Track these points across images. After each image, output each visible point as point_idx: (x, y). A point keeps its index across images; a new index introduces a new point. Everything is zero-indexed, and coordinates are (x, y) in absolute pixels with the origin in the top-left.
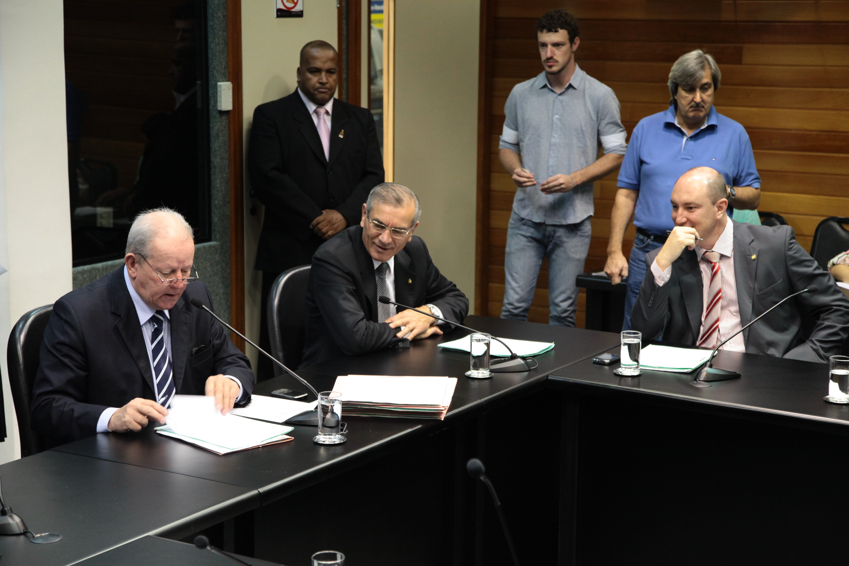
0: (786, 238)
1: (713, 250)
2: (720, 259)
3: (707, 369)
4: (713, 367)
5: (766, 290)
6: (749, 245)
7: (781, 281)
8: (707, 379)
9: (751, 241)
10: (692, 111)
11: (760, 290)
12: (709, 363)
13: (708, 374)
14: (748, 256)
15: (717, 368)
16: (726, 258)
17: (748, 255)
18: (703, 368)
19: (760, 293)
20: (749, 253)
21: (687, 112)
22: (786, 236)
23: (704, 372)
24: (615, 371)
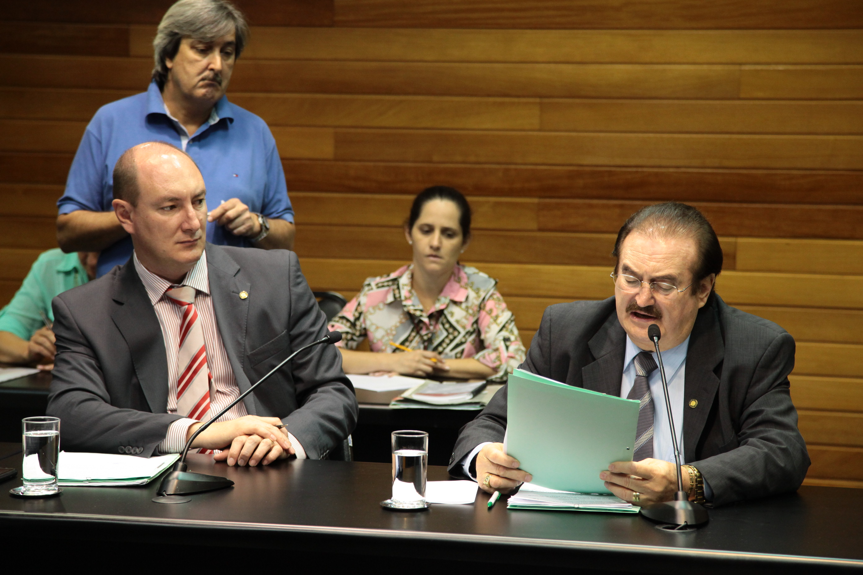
0: (289, 268)
1: (185, 284)
2: (196, 297)
3: (178, 474)
4: (187, 471)
5: (262, 347)
6: (234, 278)
7: (284, 332)
8: (180, 491)
9: (237, 271)
10: (203, 87)
11: (253, 348)
12: (181, 464)
13: (181, 483)
14: (234, 294)
15: (193, 472)
16: (202, 296)
17: (233, 292)
18: (171, 473)
19: (252, 352)
20: (235, 290)
21: (195, 87)
22: (289, 265)
23: (173, 479)
24: (12, 491)
